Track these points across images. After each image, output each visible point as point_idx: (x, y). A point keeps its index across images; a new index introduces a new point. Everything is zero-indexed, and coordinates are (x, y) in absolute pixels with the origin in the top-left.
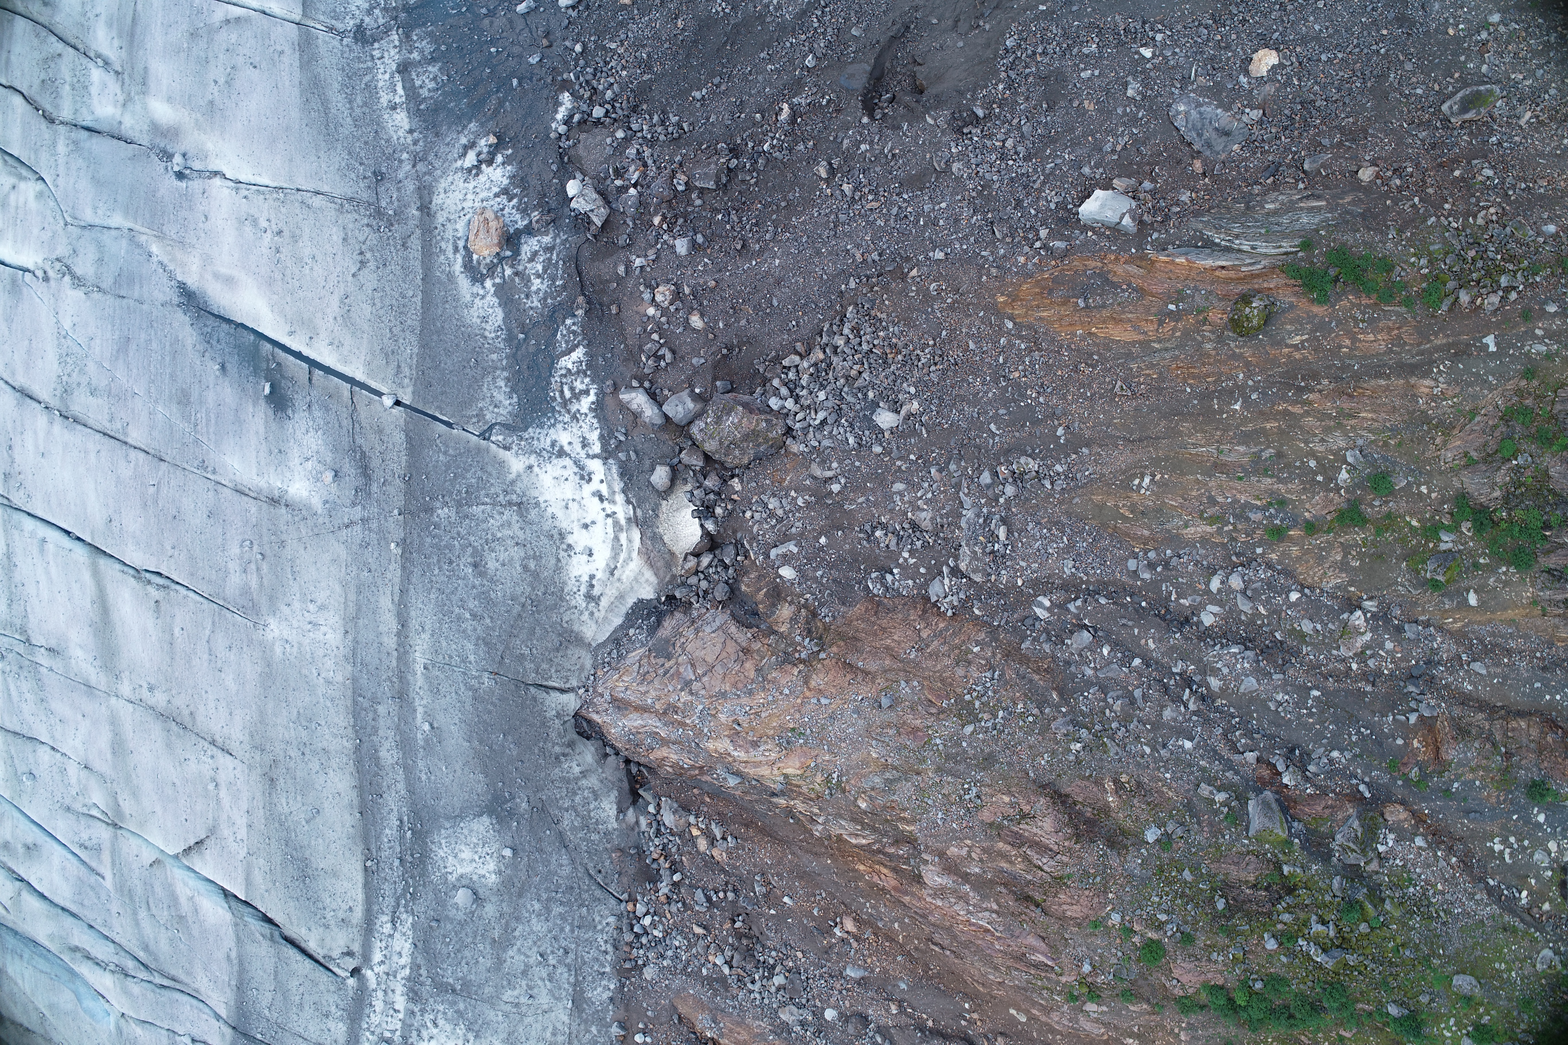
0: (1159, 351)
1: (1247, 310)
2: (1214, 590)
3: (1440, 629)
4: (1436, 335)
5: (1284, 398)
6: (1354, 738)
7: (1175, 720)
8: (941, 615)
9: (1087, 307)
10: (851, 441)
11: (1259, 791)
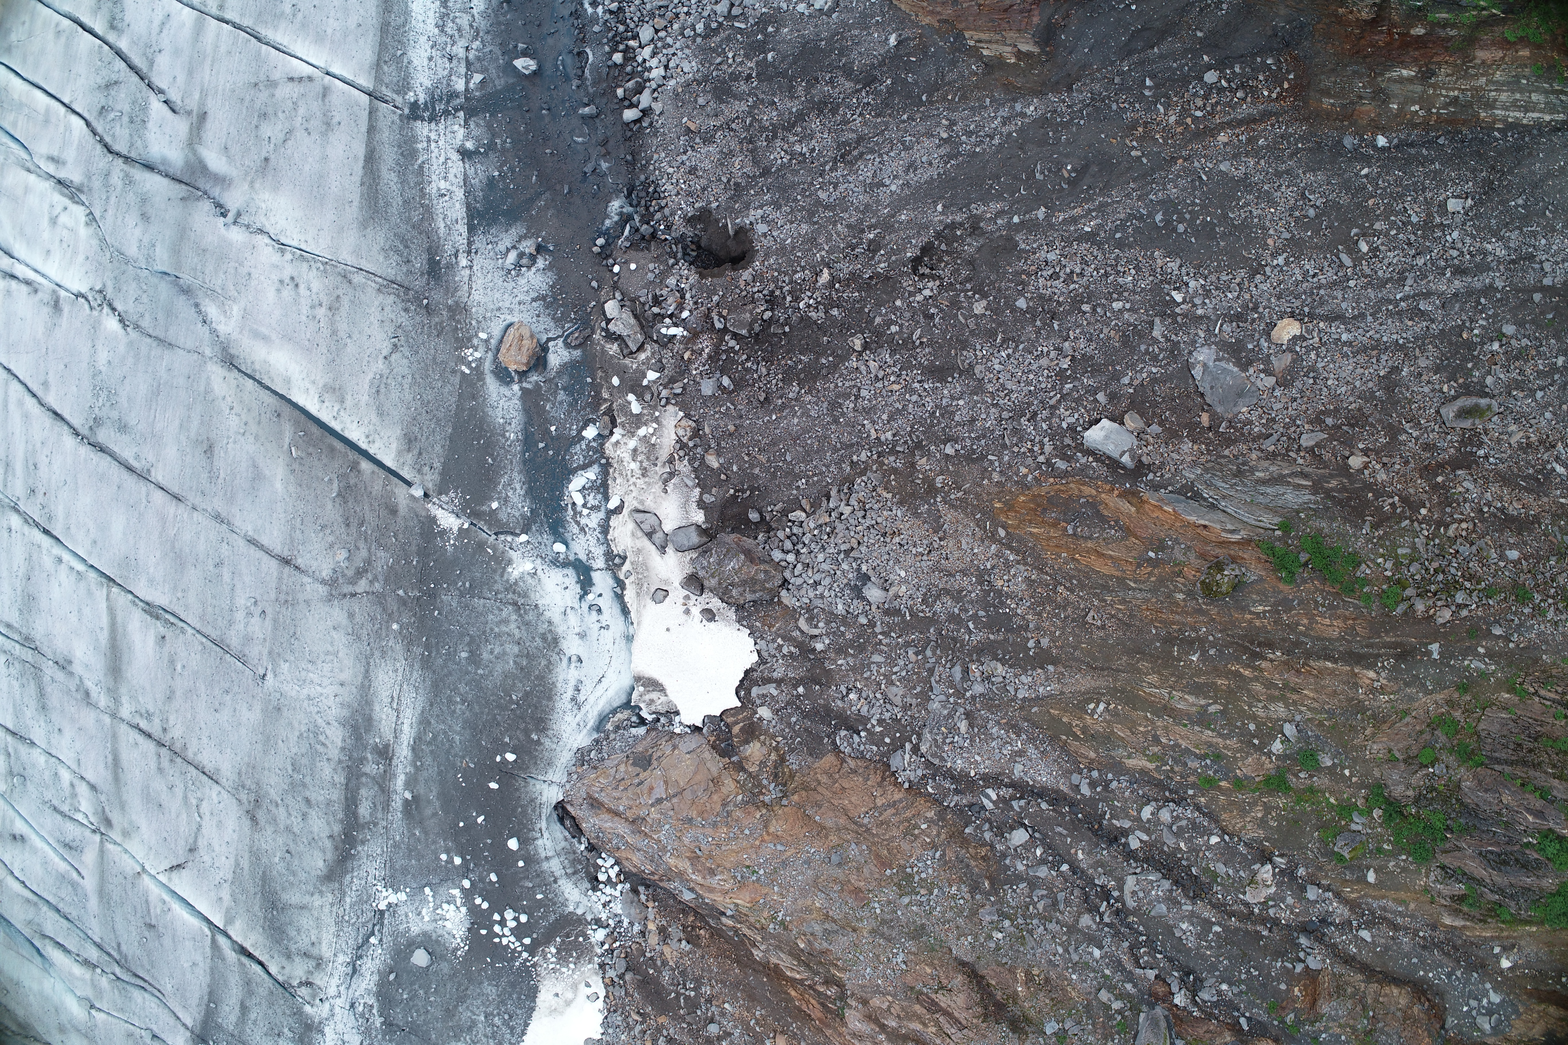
0: (1134, 589)
1: (1219, 577)
2: (1144, 819)
3: (1338, 895)
4: (1387, 632)
5: (1238, 660)
6: (1243, 976)
7: (1089, 927)
8: (898, 785)
9: (1074, 534)
10: (840, 607)
11: (1152, 1006)
